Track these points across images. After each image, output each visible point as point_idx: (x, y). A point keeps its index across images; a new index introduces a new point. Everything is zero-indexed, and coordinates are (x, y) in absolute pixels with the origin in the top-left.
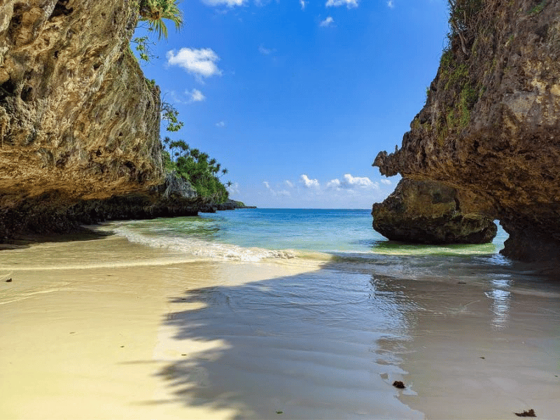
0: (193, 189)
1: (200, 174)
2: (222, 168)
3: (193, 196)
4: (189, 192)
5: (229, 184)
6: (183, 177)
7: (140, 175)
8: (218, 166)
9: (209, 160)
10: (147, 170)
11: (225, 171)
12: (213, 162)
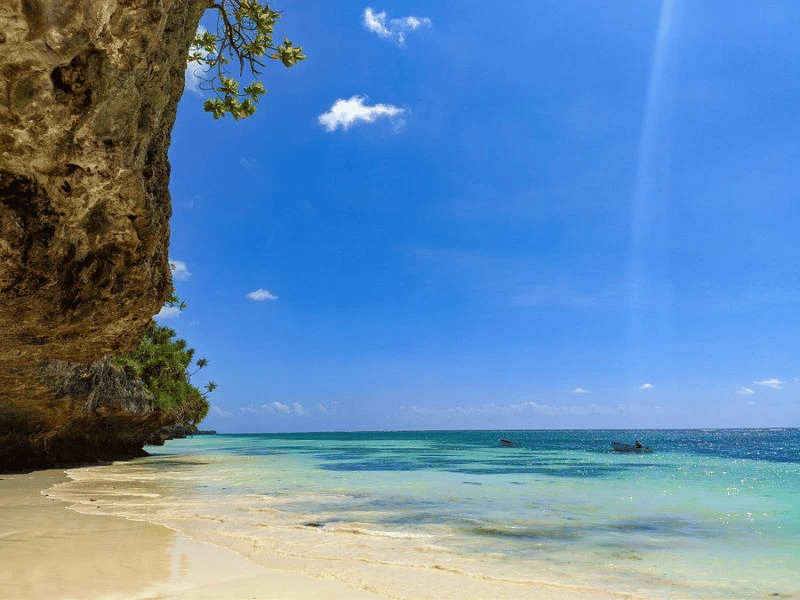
0: (146, 394)
1: (160, 365)
2: (195, 358)
3: (147, 408)
4: (139, 401)
5: (212, 387)
6: (127, 369)
7: (70, 268)
8: (191, 352)
9: (173, 340)
10: (113, 248)
11: (202, 363)
12: (182, 344)
